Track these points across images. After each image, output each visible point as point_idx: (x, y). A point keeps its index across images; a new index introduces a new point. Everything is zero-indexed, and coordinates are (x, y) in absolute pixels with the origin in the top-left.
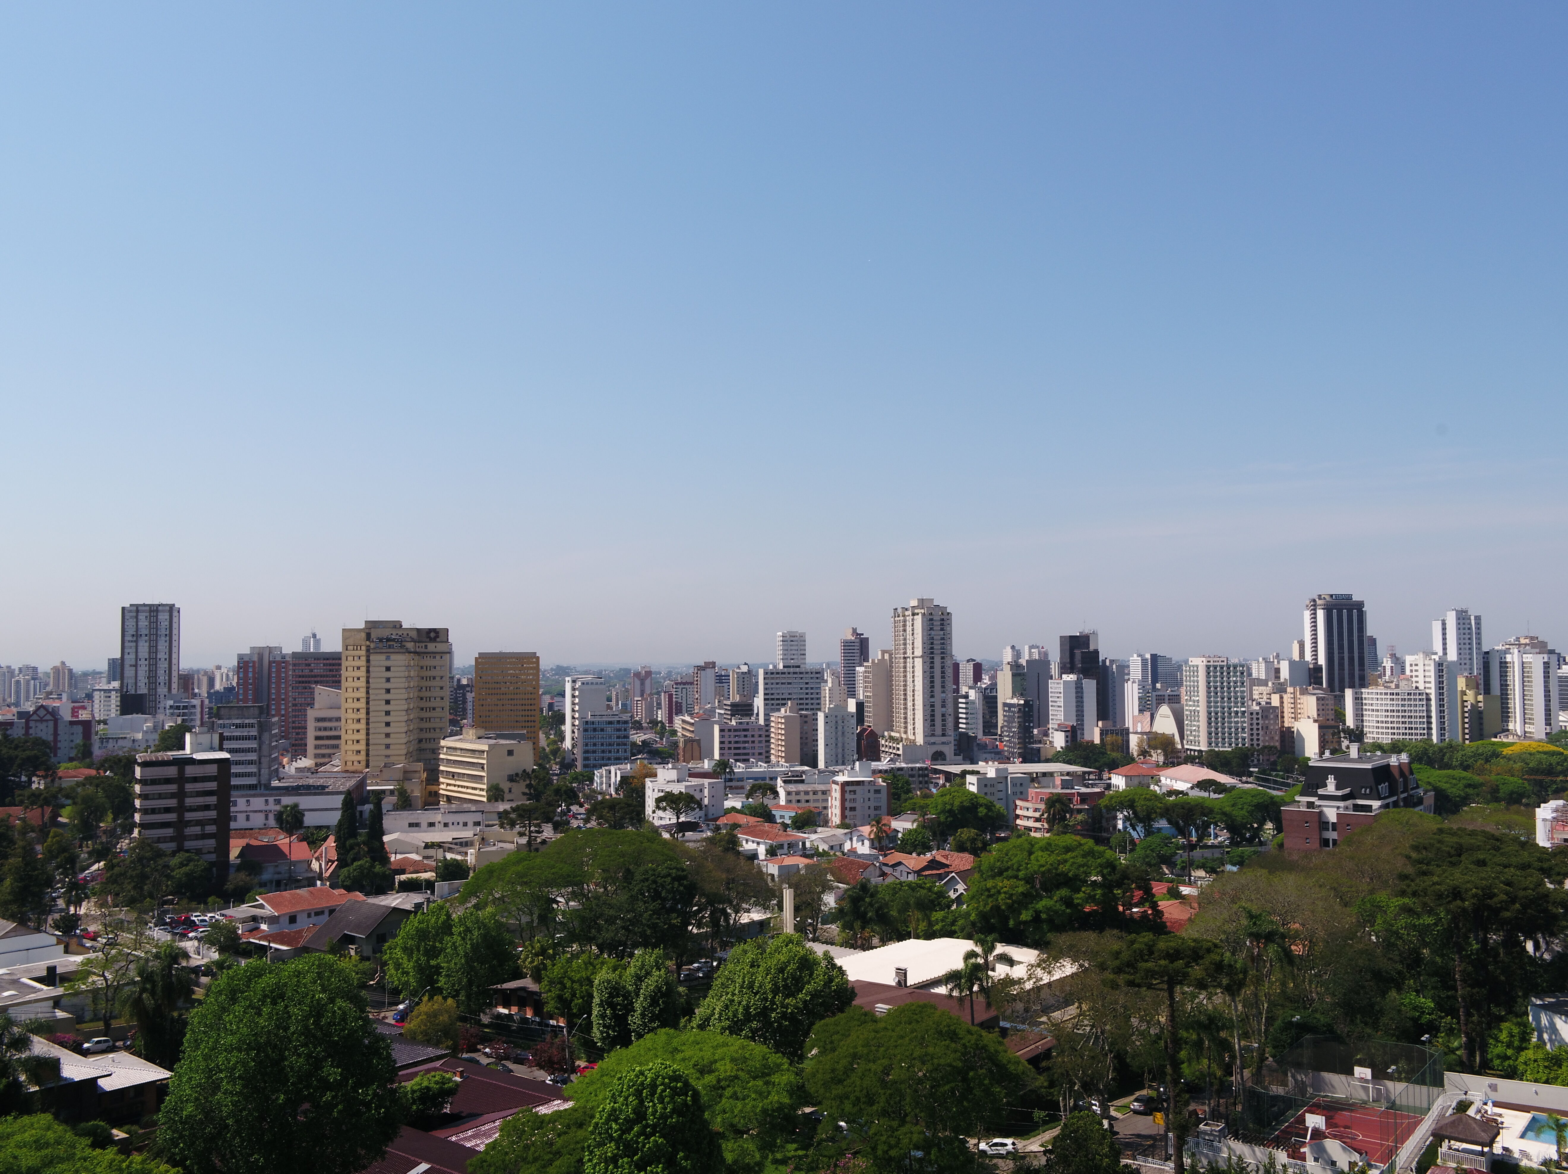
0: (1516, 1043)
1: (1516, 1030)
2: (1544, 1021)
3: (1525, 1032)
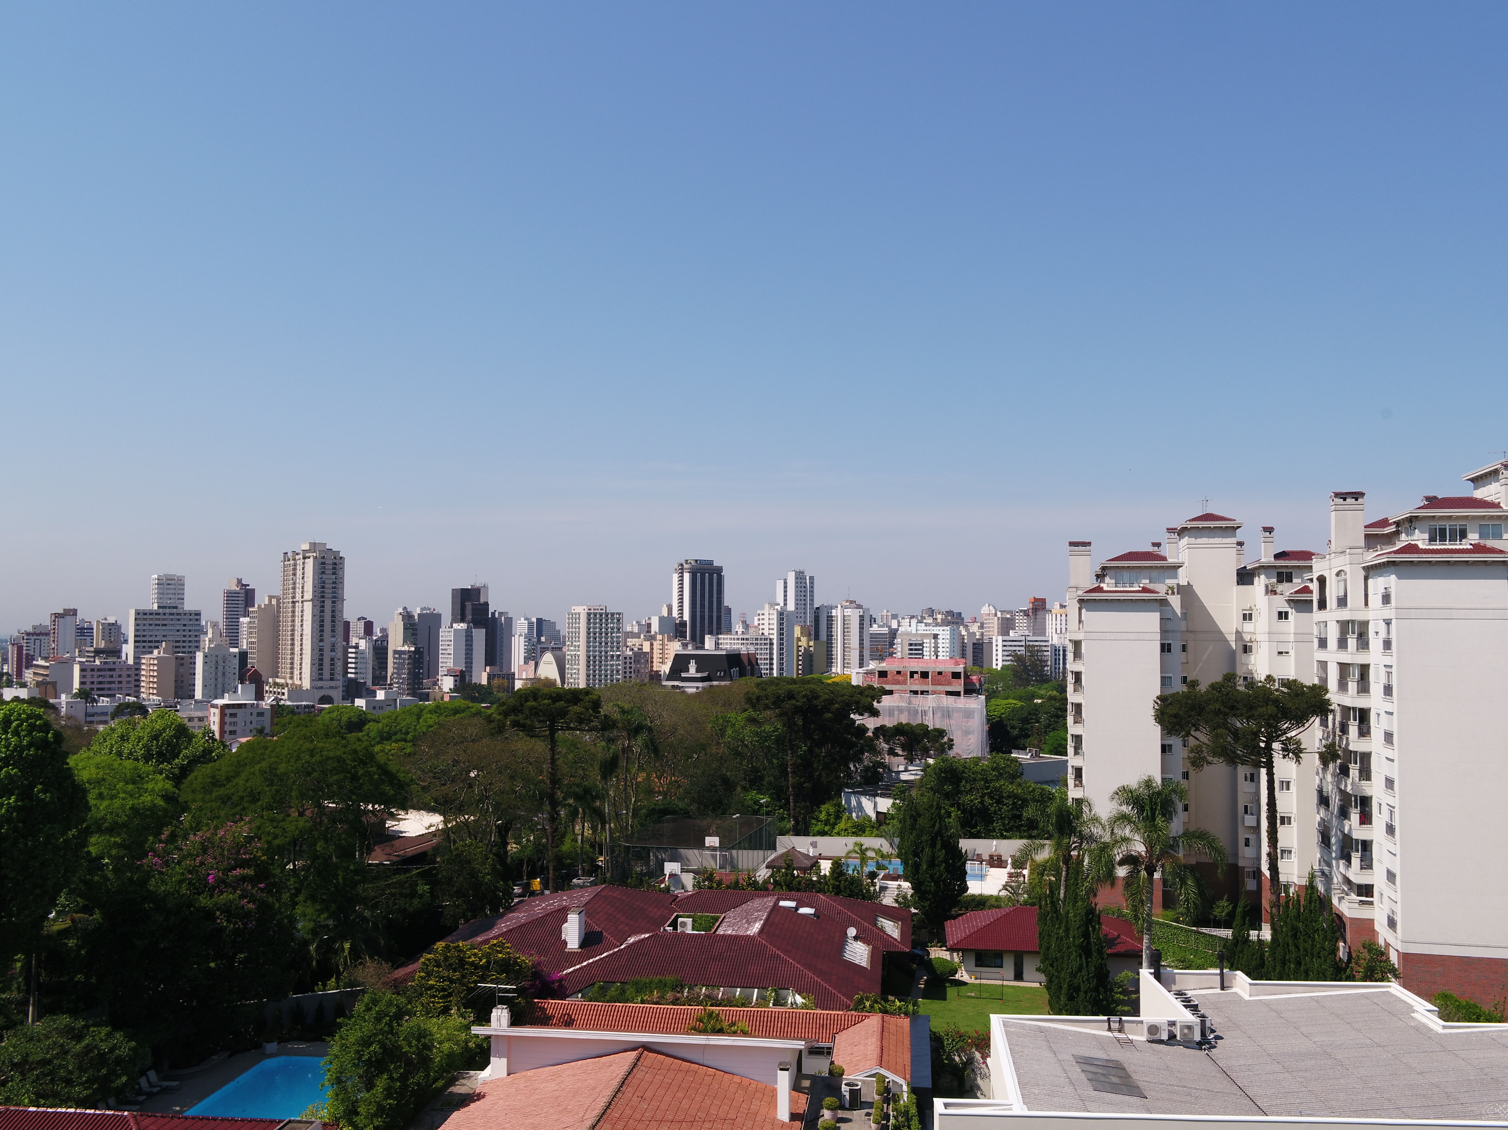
0: (832, 820)
1: (832, 810)
2: (854, 802)
3: (839, 811)
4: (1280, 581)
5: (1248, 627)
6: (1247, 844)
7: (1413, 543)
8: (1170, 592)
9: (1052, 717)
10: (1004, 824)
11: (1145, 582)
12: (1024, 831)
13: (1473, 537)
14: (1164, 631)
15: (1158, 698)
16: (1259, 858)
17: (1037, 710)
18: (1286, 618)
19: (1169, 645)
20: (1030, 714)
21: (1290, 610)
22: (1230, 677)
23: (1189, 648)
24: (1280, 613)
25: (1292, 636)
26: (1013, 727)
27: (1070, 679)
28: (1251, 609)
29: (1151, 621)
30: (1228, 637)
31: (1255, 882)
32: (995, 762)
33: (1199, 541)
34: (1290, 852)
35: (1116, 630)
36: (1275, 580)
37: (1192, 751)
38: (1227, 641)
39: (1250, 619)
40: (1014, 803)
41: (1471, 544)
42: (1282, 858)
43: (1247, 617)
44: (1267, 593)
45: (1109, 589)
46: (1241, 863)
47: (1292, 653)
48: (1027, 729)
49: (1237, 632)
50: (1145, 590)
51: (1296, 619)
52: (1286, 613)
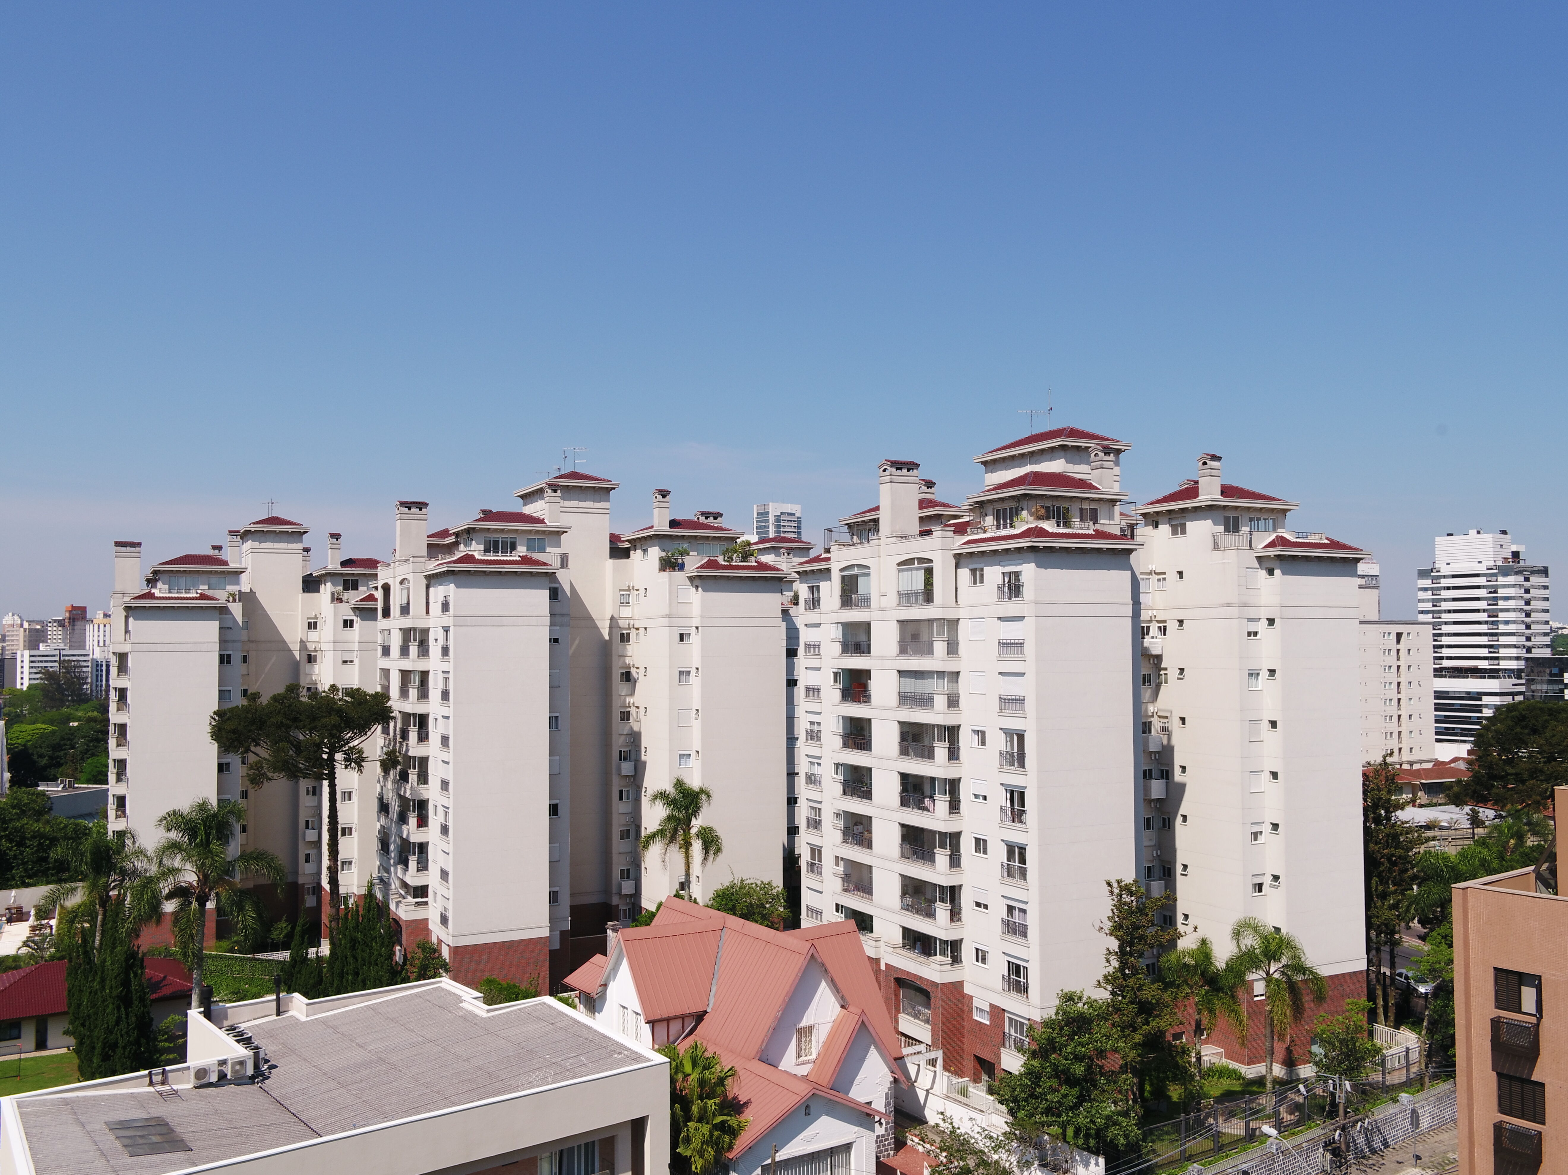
4: (346, 589)
5: (313, 635)
6: (308, 859)
7: (470, 553)
8: (231, 599)
9: (90, 741)
10: (26, 870)
11: (203, 588)
12: (53, 875)
13: (521, 550)
14: (223, 641)
15: (215, 713)
16: (319, 873)
17: (72, 734)
18: (351, 626)
19: (229, 656)
20: (63, 739)
21: (355, 618)
22: (293, 689)
23: (251, 659)
24: (345, 622)
25: (357, 644)
26: (41, 756)
27: (113, 696)
28: (316, 617)
29: (209, 630)
30: (291, 646)
31: (315, 897)
32: (15, 798)
33: (263, 545)
34: (350, 863)
35: (169, 641)
36: (341, 588)
37: (251, 768)
38: (290, 651)
39: (315, 628)
40: (40, 844)
41: (520, 556)
42: (342, 870)
43: (312, 626)
44: (333, 601)
45: (161, 595)
46: (301, 880)
47: (356, 661)
48: (58, 757)
49: (302, 641)
50: (203, 597)
51: (360, 627)
52: (352, 621)
